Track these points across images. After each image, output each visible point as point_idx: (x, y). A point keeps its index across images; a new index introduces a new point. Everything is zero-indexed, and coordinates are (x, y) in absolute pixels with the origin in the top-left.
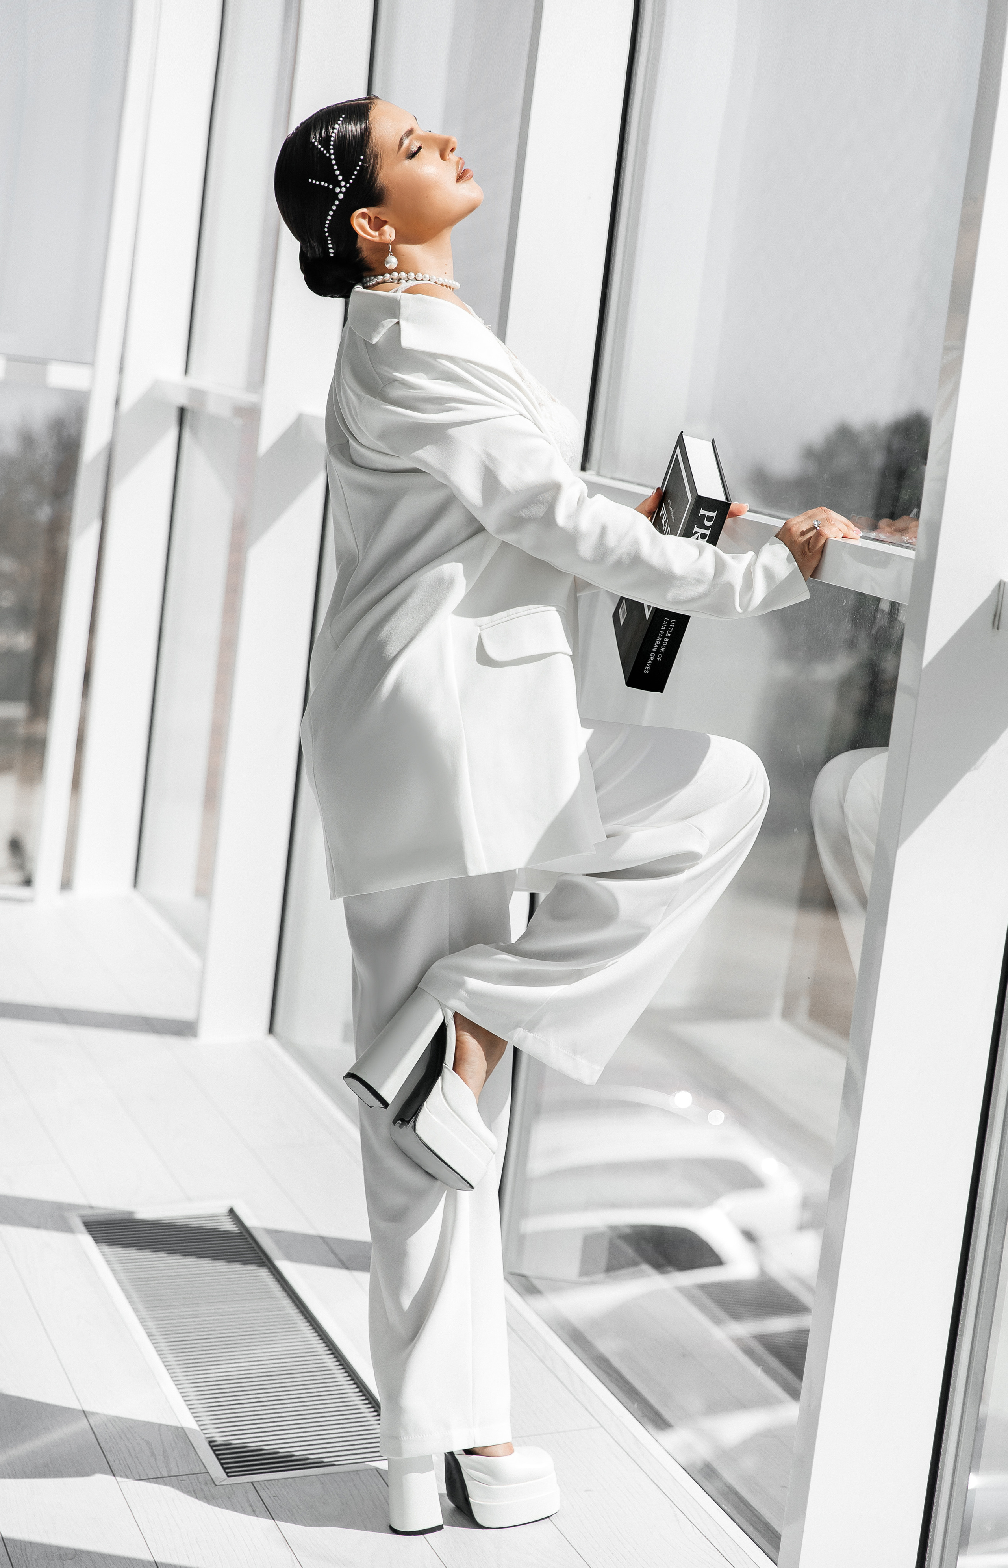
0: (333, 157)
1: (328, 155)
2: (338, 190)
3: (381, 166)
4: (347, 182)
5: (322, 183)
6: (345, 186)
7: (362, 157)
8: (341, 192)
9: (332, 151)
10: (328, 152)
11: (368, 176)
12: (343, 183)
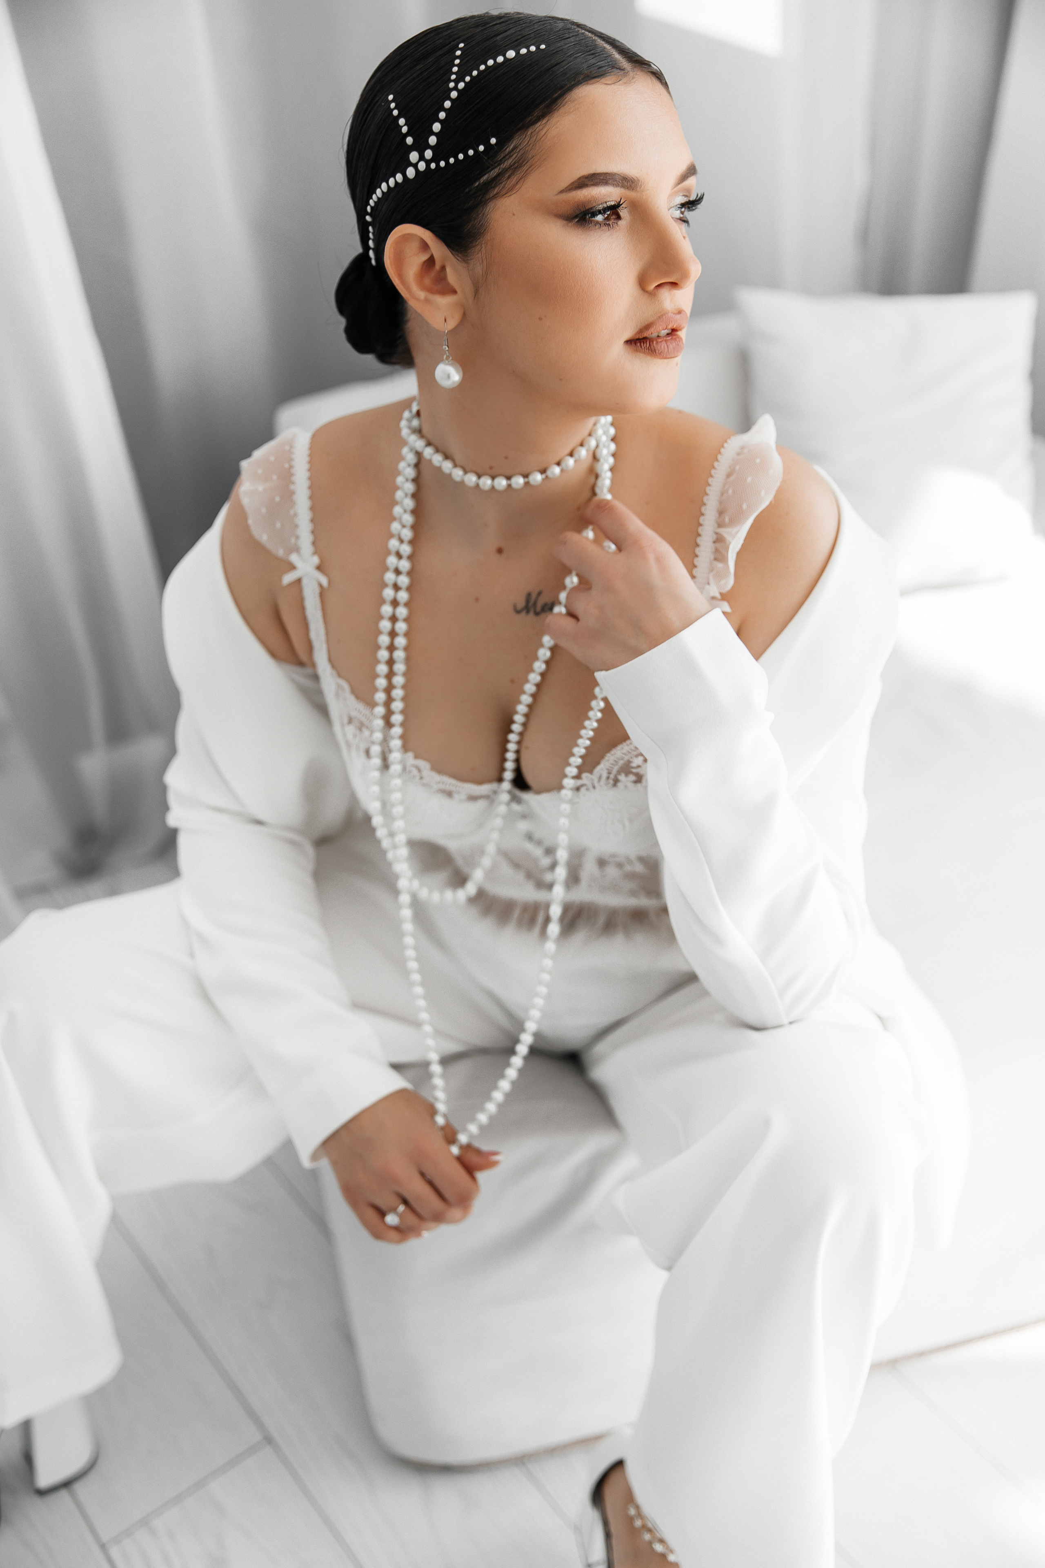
0: (454, 94)
1: (452, 85)
2: (414, 156)
3: (511, 189)
4: (435, 159)
5: (402, 121)
6: (428, 163)
7: (493, 141)
8: (415, 166)
9: (461, 85)
10: (457, 82)
11: (477, 184)
12: (428, 154)
